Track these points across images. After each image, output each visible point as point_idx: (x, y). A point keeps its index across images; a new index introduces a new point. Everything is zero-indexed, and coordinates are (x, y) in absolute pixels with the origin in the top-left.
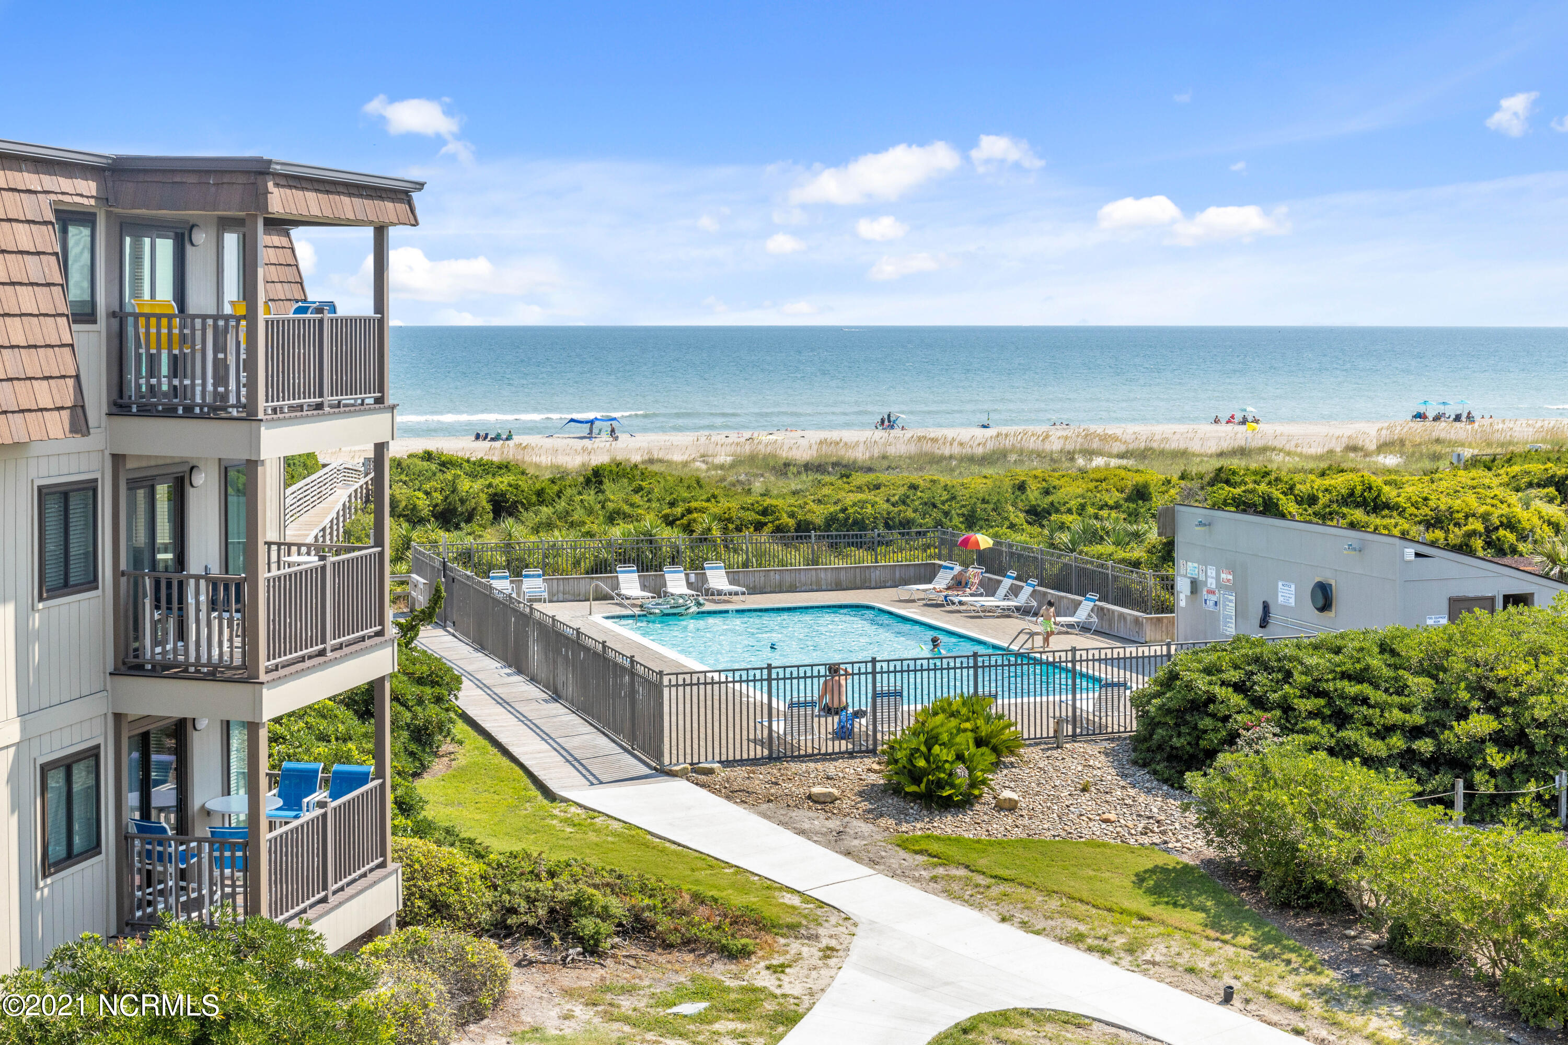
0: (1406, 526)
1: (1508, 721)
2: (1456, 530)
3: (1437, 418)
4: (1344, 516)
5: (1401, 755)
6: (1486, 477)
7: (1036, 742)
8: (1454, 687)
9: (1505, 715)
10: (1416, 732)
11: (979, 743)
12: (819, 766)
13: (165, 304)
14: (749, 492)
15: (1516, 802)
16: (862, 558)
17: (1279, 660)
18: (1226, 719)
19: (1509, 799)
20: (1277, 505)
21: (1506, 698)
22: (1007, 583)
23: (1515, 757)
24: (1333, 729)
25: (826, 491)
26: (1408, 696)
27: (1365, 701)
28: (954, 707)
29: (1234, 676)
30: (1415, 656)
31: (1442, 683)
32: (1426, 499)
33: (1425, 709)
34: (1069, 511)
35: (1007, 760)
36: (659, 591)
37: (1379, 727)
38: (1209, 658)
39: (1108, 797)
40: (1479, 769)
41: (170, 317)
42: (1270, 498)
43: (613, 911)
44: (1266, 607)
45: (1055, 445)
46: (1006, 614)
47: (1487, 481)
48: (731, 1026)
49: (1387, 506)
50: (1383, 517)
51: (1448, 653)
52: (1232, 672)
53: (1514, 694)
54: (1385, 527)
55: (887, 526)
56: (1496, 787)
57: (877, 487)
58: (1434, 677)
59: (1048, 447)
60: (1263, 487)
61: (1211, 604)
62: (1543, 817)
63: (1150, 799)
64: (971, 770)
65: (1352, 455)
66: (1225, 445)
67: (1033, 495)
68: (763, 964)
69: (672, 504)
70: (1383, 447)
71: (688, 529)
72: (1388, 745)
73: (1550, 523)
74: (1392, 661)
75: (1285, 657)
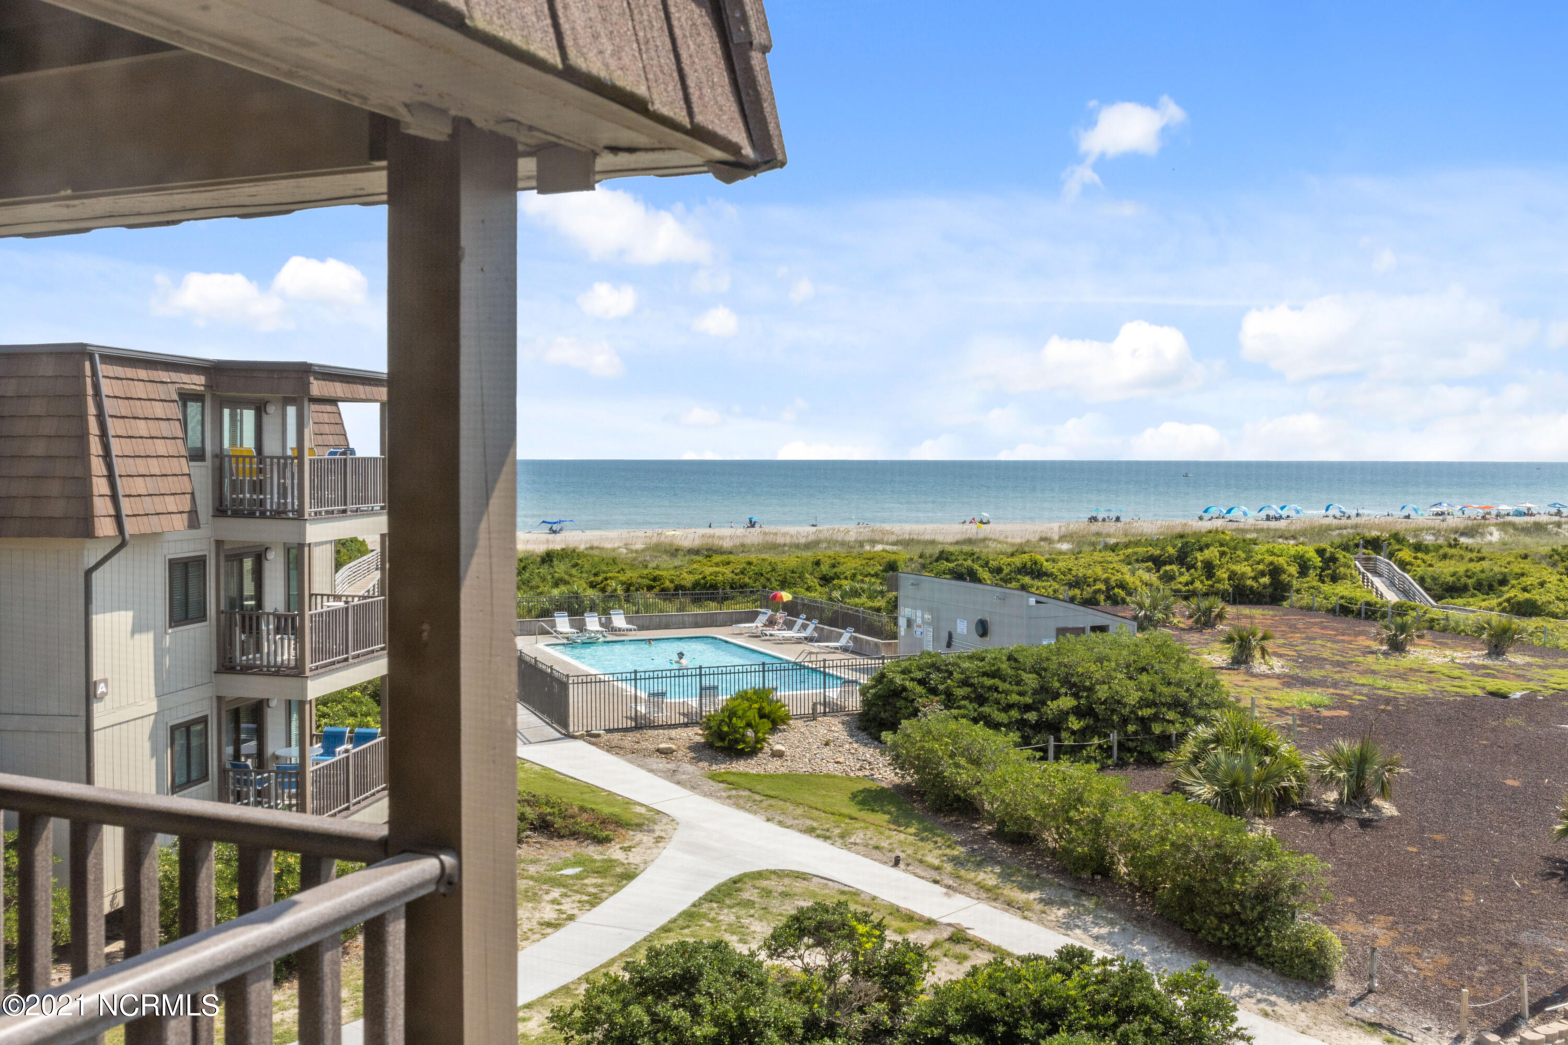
0: (1057, 587)
1: (1083, 701)
2: (1088, 589)
3: (1104, 520)
4: (1018, 581)
5: (1017, 721)
6: (1110, 556)
7: (801, 717)
8: (1051, 681)
9: (1082, 697)
10: (1027, 708)
11: (762, 716)
12: (666, 732)
13: (249, 450)
14: (646, 567)
15: (1086, 750)
16: (712, 608)
17: (946, 665)
18: (912, 701)
19: (1083, 747)
20: (976, 574)
21: (1083, 686)
22: (800, 622)
23: (1086, 723)
24: (976, 706)
25: (695, 566)
26: (1023, 686)
27: (996, 690)
28: (749, 696)
29: (919, 675)
30: (1029, 662)
31: (1045, 678)
32: (1070, 570)
33: (1033, 694)
34: (846, 578)
35: (781, 727)
36: (581, 628)
37: (1004, 705)
38: (906, 665)
39: (841, 749)
40: (1065, 730)
41: (251, 457)
42: (972, 570)
43: (527, 815)
44: (950, 636)
45: (852, 537)
46: (799, 641)
47: (1110, 559)
48: (594, 881)
49: (1046, 574)
50: (1043, 581)
51: (1048, 660)
52: (918, 673)
53: (1087, 684)
54: (1044, 587)
55: (732, 587)
56: (1075, 741)
57: (728, 563)
58: (1039, 675)
59: (847, 538)
60: (969, 562)
61: (918, 633)
62: (1102, 758)
63: (866, 749)
64: (756, 732)
65: (1042, 543)
66: (959, 537)
67: (825, 568)
68: (618, 846)
69: (596, 575)
70: (1062, 538)
71: (603, 590)
72: (1009, 716)
73: (1146, 584)
74: (1014, 665)
75: (950, 664)
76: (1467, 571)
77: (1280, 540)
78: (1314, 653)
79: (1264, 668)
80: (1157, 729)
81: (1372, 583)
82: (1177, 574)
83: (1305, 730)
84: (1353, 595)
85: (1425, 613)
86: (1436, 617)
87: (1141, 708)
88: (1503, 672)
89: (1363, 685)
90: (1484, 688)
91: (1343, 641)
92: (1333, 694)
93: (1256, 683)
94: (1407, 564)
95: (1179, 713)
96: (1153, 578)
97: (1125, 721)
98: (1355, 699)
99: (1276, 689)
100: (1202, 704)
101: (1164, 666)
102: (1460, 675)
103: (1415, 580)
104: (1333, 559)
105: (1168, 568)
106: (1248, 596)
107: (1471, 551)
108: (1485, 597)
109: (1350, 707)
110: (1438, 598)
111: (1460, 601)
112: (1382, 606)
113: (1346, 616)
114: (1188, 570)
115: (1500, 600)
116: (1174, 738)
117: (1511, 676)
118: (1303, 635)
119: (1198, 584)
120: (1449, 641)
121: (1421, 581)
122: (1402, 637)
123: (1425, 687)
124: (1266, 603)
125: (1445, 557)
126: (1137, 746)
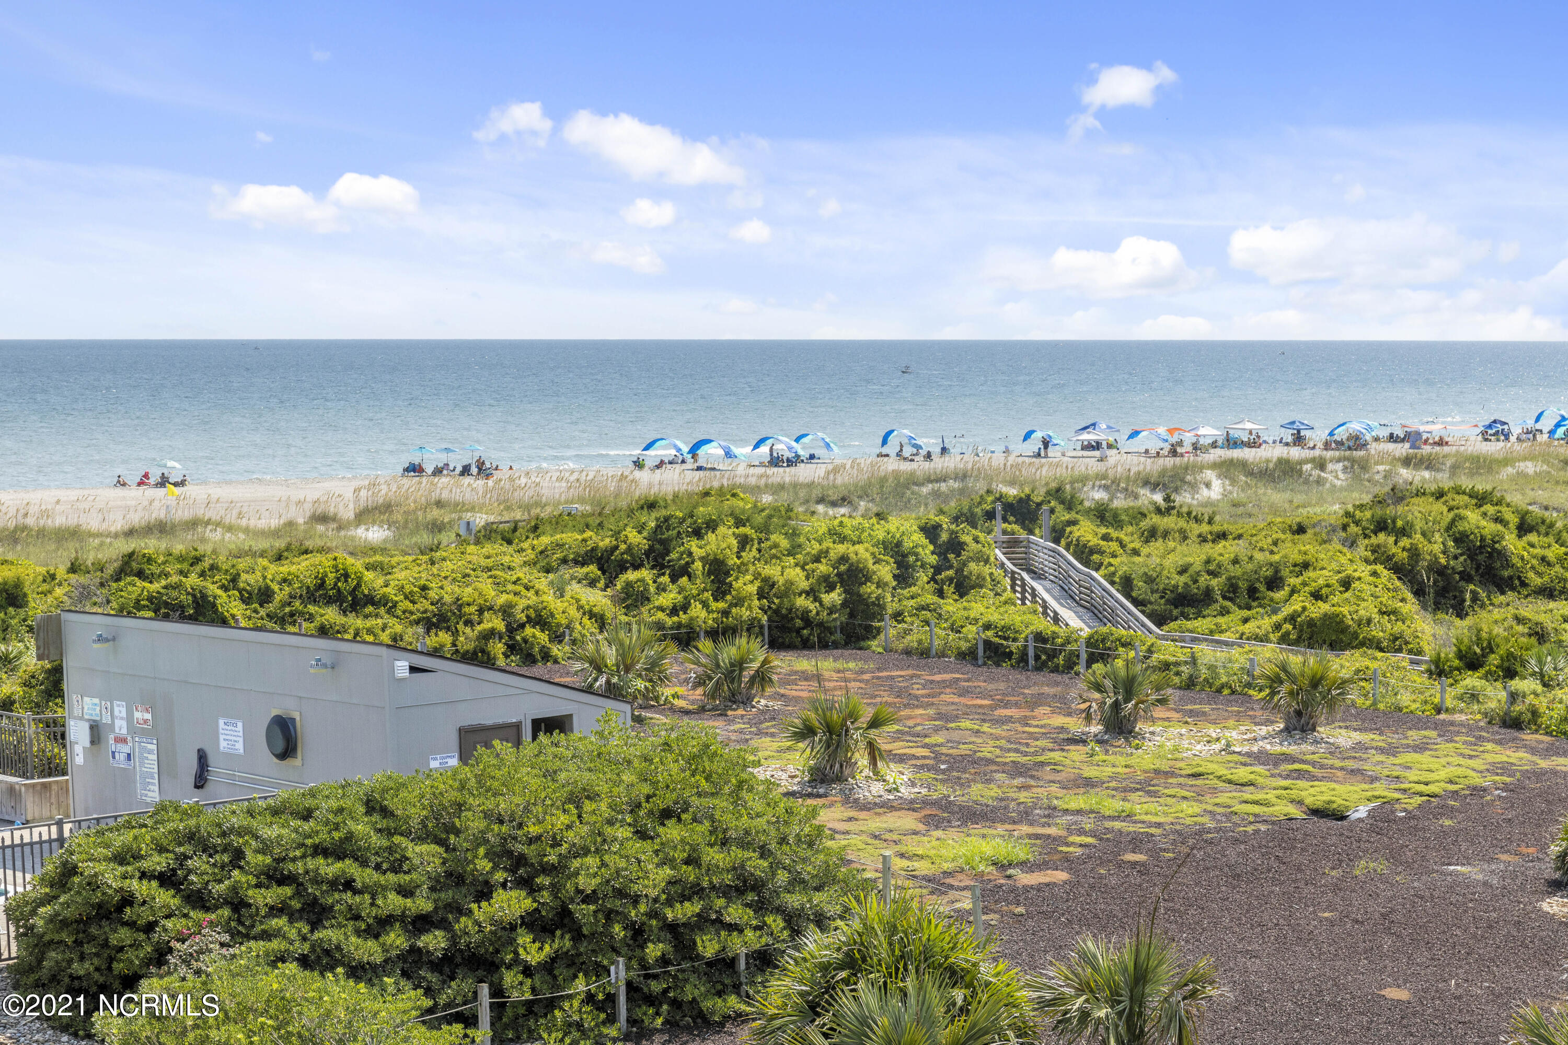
0: (399, 628)
1: (545, 896)
2: (468, 630)
3: (438, 472)
4: (311, 618)
5: (402, 957)
6: (506, 554)
8: (469, 855)
9: (540, 889)
10: (421, 923)
15: (561, 1009)
17: (224, 834)
18: (150, 928)
19: (551, 1004)
20: (214, 605)
21: (541, 863)
23: (556, 946)
24: (306, 929)
26: (407, 872)
27: (349, 885)
29: (159, 862)
30: (416, 814)
31: (454, 850)
32: (424, 588)
33: (432, 889)
37: (370, 921)
38: (120, 840)
40: (509, 967)
42: (204, 596)
44: (202, 758)
47: (506, 560)
49: (370, 600)
50: (366, 617)
51: (460, 807)
52: (156, 858)
53: (552, 858)
54: (370, 631)
56: (533, 990)
58: (443, 843)
60: (193, 580)
61: (121, 757)
62: (597, 1025)
65: (320, 528)
66: (137, 519)
70: (364, 515)
72: (383, 945)
73: (592, 615)
74: (383, 824)
75: (232, 830)
76: (1208, 562)
78: (964, 749)
79: (877, 788)
80: (708, 946)
81: (1034, 594)
82: (652, 589)
83: (993, 918)
84: (1007, 620)
85: (1150, 651)
86: (1172, 659)
87: (669, 903)
88: (1322, 767)
89: (1079, 812)
90: (1300, 803)
91: (1009, 720)
92: (1030, 836)
93: (876, 823)
94: (1092, 552)
95: (747, 905)
96: (598, 599)
97: (638, 934)
98: (1073, 844)
99: (915, 833)
100: (797, 882)
101: (711, 802)
102: (1252, 777)
103: (1112, 583)
104: (956, 546)
105: (631, 576)
106: (798, 631)
107: (1197, 520)
108: (1246, 613)
109: (1068, 862)
110: (1160, 620)
111: (1202, 624)
112: (1068, 641)
113: (998, 665)
114: (674, 579)
115: (1275, 618)
116: (742, 965)
117: (1339, 774)
118: (931, 711)
119: (697, 611)
120: (1207, 708)
121: (1126, 585)
122: (1130, 705)
123: (1196, 808)
124: (836, 645)
125: (1151, 534)
126: (665, 991)
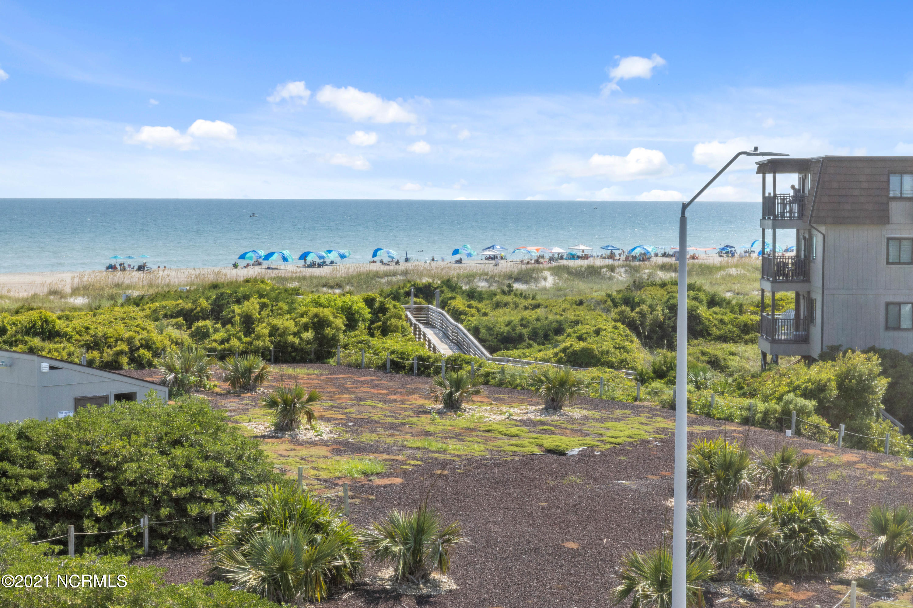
0: (72, 349)
1: (108, 483)
2: (109, 350)
4: (26, 343)
5: (30, 511)
6: (134, 311)
8: (69, 461)
9: (107, 478)
10: (43, 494)
15: (113, 539)
19: (109, 536)
21: (107, 465)
23: (112, 507)
26: (37, 469)
27: (5, 474)
30: (43, 440)
31: (62, 458)
32: (87, 328)
33: (49, 477)
37: (14, 492)
40: (88, 517)
47: (133, 314)
49: (59, 334)
50: (55, 343)
51: (66, 436)
53: (114, 463)
54: (56, 350)
56: (99, 530)
58: (56, 454)
62: (132, 548)
65: (52, 297)
70: (76, 291)
72: (20, 505)
73: (177, 343)
74: (25, 444)
76: (522, 319)
77: (324, 289)
78: (364, 416)
79: (311, 434)
80: (193, 510)
81: (424, 335)
82: (211, 330)
83: (357, 501)
84: (404, 349)
85: (480, 366)
86: (492, 371)
87: (174, 487)
88: (560, 428)
89: (418, 448)
90: (541, 446)
91: (395, 401)
92: (386, 460)
93: (303, 452)
94: (461, 313)
95: (218, 491)
96: (183, 335)
97: (157, 504)
98: (409, 465)
99: (324, 457)
100: (245, 480)
101: (200, 437)
102: (518, 432)
103: (469, 330)
104: (383, 310)
105: (201, 323)
106: (290, 353)
107: (526, 298)
108: (542, 347)
109: (404, 475)
110: (492, 350)
111: (515, 353)
112: (436, 360)
113: (397, 372)
114: (224, 325)
115: (556, 350)
116: (213, 520)
117: (568, 432)
118: (353, 396)
119: (234, 342)
120: (506, 397)
121: (476, 332)
122: (458, 394)
123: (482, 447)
124: (311, 361)
125: (497, 305)
126: (170, 532)
